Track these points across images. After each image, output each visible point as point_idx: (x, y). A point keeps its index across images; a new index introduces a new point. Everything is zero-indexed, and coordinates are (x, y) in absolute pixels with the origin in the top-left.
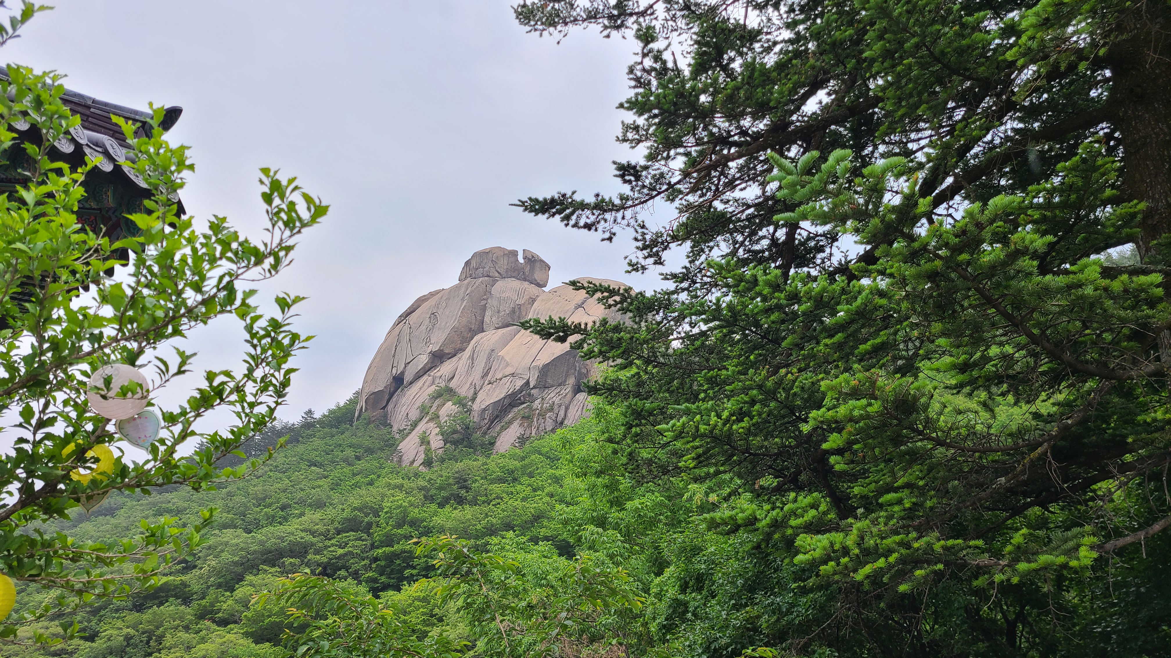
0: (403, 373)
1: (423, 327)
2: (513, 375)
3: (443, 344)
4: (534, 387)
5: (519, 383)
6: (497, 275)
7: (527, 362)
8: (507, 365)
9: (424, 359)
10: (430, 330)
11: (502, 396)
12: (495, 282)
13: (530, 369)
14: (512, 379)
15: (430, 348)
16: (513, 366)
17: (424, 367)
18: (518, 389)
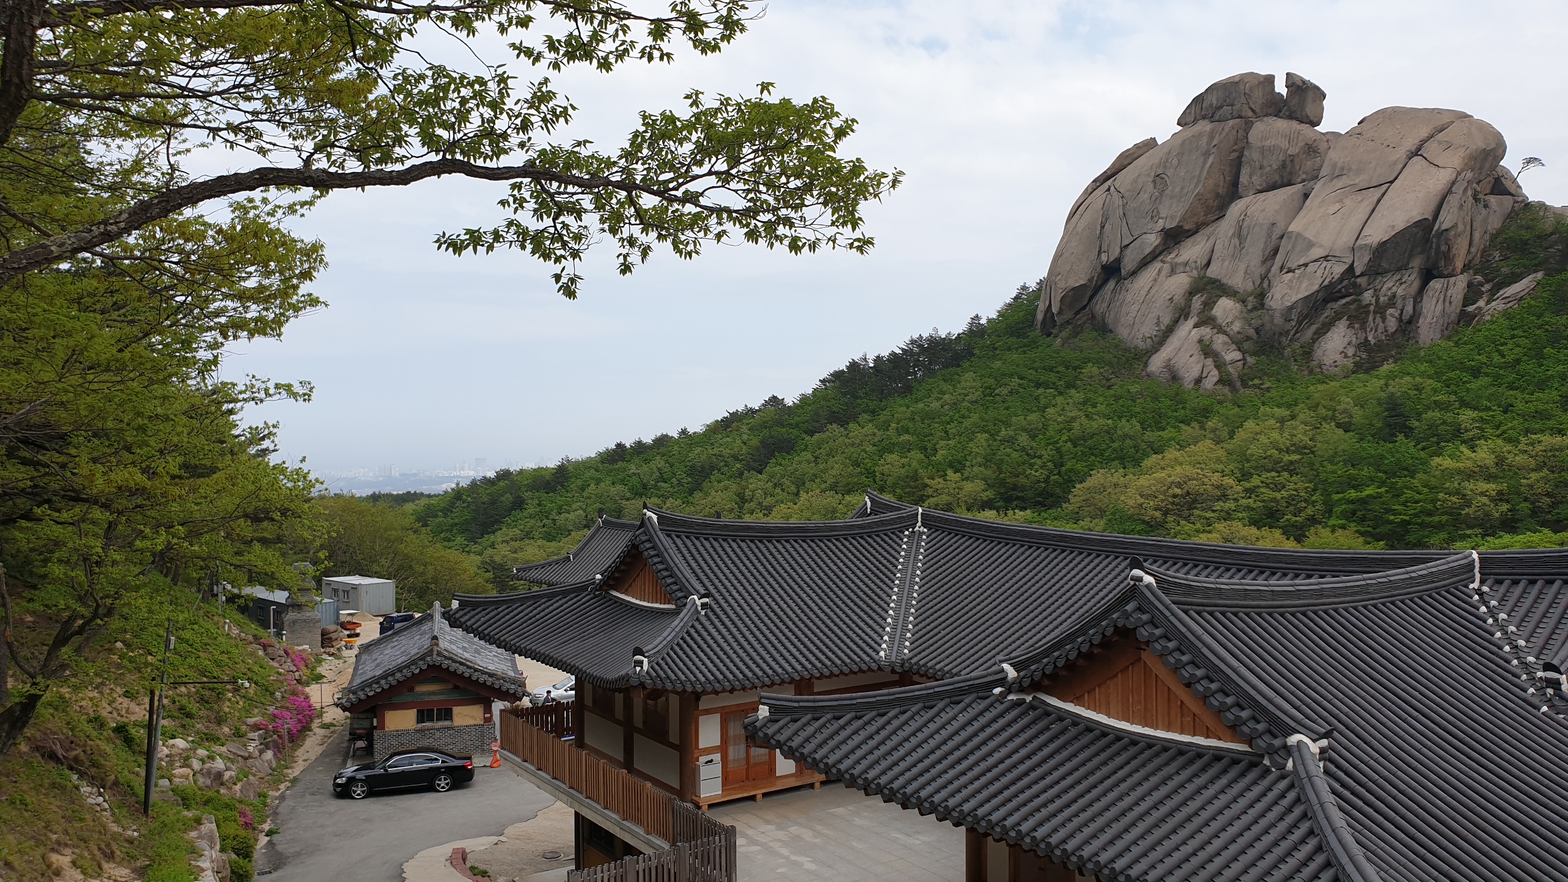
0: (1118, 260)
1: (1144, 196)
2: (1326, 258)
3: (1183, 219)
4: (1362, 275)
5: (1339, 269)
6: (1250, 114)
9: (1152, 240)
10: (1157, 200)
12: (1249, 125)
13: (1353, 249)
14: (1325, 263)
15: (1161, 224)
16: (1321, 246)
17: (1154, 251)
18: (1337, 277)
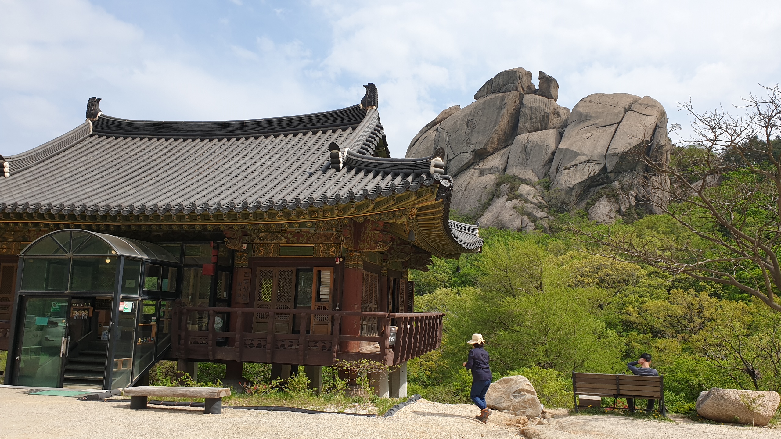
1: (462, 132)
2: (588, 161)
3: (487, 144)
4: (612, 171)
5: (597, 168)
6: (521, 90)
7: (600, 150)
8: (576, 154)
9: (468, 156)
10: (469, 134)
11: (586, 177)
12: (523, 94)
13: (605, 157)
14: (588, 164)
15: (472, 147)
16: (584, 155)
17: (468, 162)
18: (597, 172)
